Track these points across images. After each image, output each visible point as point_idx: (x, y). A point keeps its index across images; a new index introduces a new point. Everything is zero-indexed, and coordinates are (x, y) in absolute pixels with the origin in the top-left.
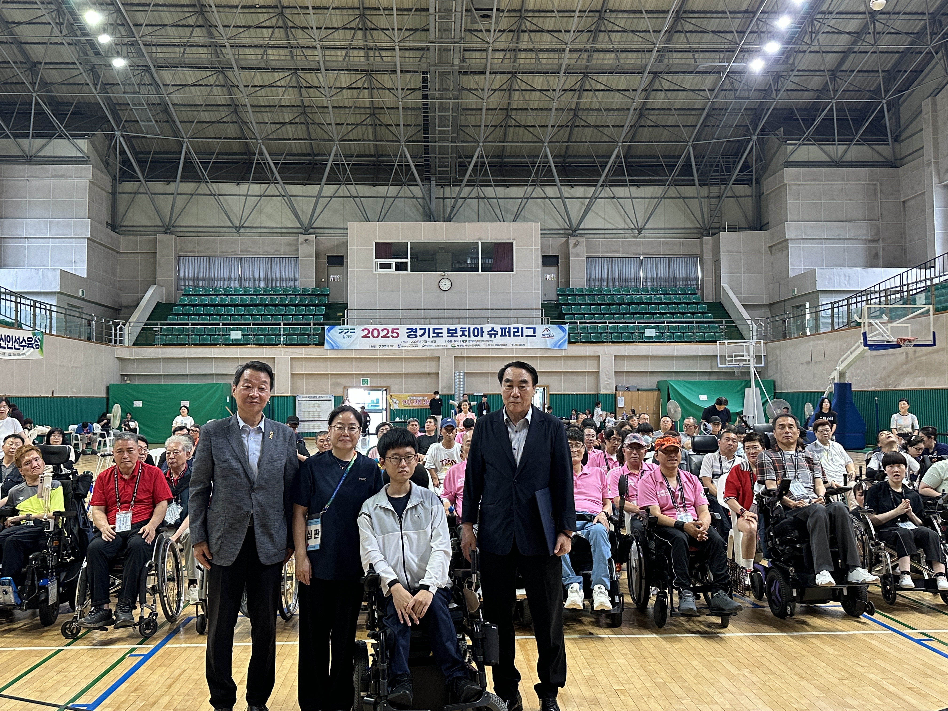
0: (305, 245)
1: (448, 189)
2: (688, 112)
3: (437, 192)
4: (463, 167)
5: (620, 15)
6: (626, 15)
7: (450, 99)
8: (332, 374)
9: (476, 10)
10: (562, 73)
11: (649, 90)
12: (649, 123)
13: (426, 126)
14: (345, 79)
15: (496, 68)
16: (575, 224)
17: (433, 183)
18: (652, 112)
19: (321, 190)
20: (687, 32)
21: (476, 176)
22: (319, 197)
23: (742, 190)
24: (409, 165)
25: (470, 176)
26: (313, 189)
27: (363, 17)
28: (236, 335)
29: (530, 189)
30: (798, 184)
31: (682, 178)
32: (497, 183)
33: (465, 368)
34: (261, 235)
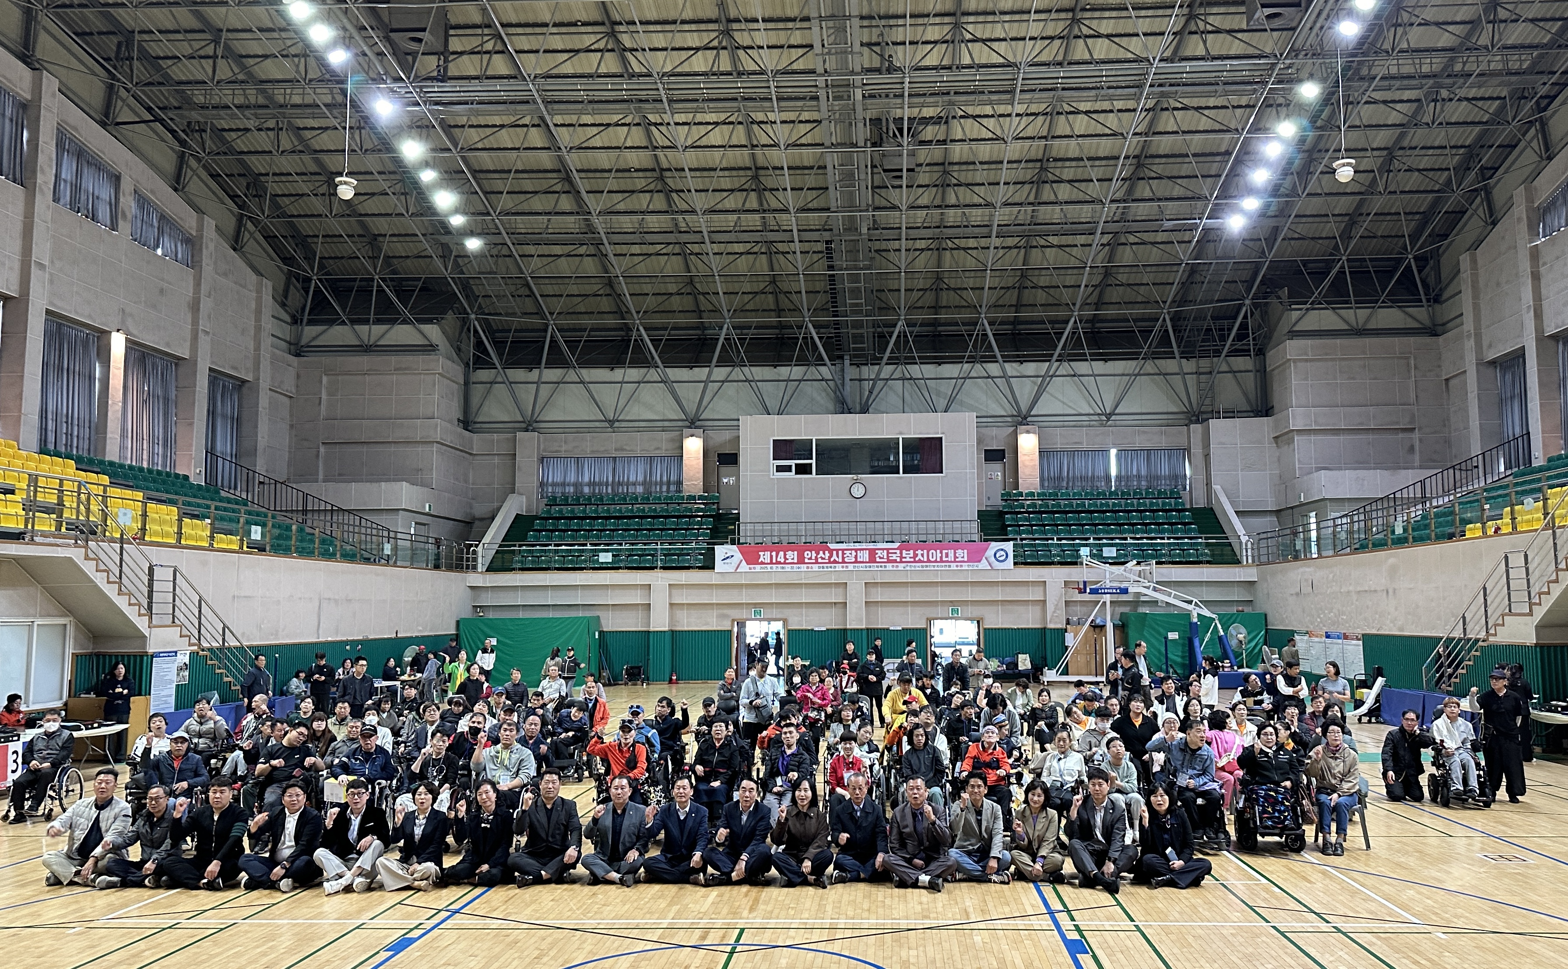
0: (691, 441)
1: (864, 369)
3: (852, 372)
4: (883, 341)
5: (1068, 164)
6: (1074, 164)
7: (860, 269)
8: (717, 604)
9: (885, 171)
10: (994, 236)
12: (1118, 282)
13: (834, 299)
14: (738, 248)
15: (915, 234)
16: (1024, 410)
17: (847, 362)
18: (1121, 270)
19: (710, 374)
20: (1150, 179)
21: (899, 352)
22: (707, 382)
23: (1241, 363)
24: (815, 343)
25: (892, 352)
26: (701, 373)
27: (756, 177)
28: (606, 558)
29: (967, 366)
30: (1306, 360)
31: (1162, 349)
32: (925, 360)
33: (879, 595)
34: (639, 430)
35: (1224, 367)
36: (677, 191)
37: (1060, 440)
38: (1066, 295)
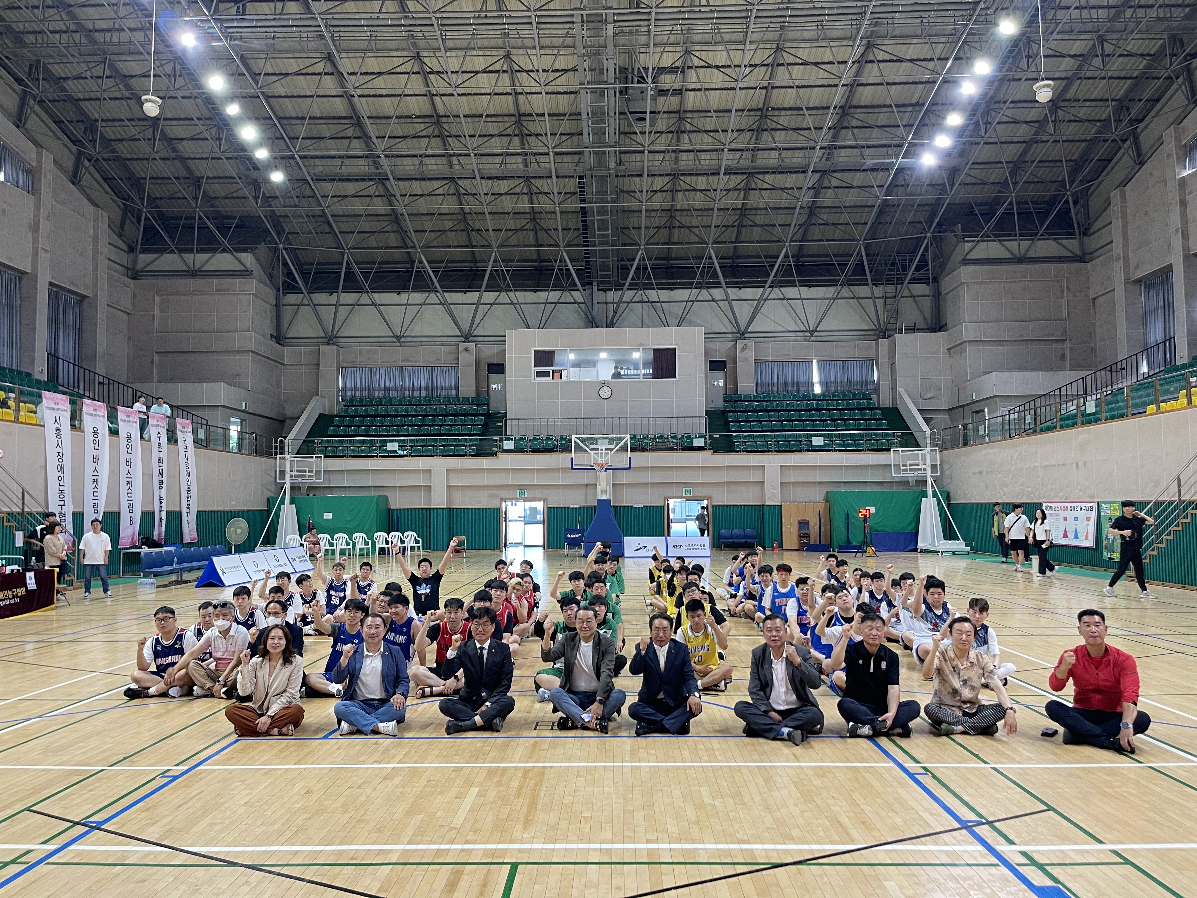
0: (465, 354)
1: (610, 294)
2: (860, 210)
3: (599, 296)
4: (626, 269)
5: (783, 113)
6: (789, 113)
7: (608, 202)
8: (489, 486)
9: (631, 113)
10: (722, 174)
11: (817, 189)
12: (820, 222)
13: (585, 230)
14: (504, 186)
15: (655, 170)
16: (742, 328)
17: (595, 288)
18: (823, 210)
19: (480, 298)
20: (853, 127)
21: (639, 279)
22: (478, 304)
23: (919, 289)
24: (568, 270)
25: (633, 279)
26: (473, 296)
27: (519, 123)
28: (393, 447)
29: (695, 291)
30: (977, 283)
31: (857, 277)
32: (661, 286)
33: (624, 478)
34: (422, 344)
35: (907, 293)
36: (452, 136)
37: (771, 351)
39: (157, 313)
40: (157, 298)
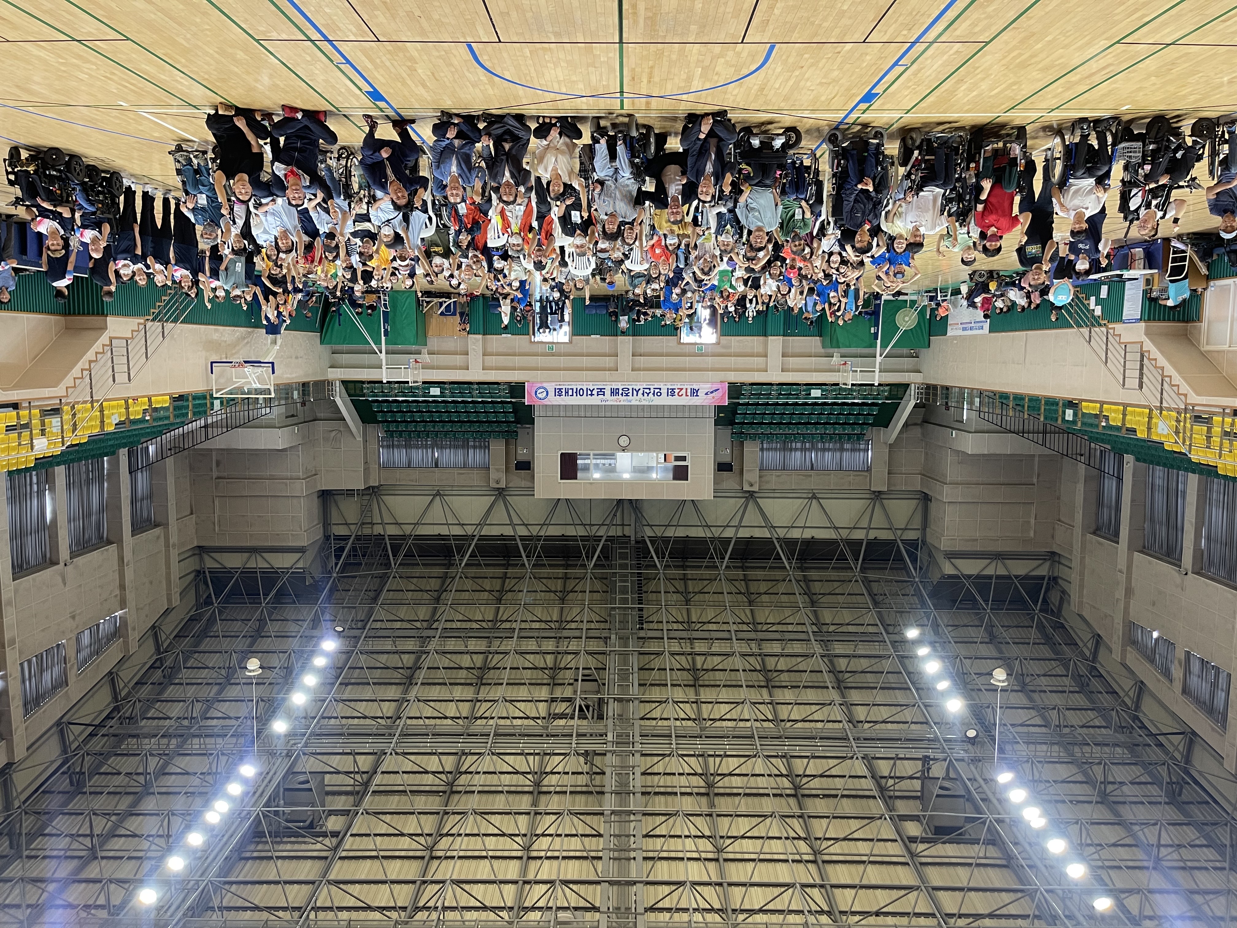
0: (752, 481)
1: (620, 533)
3: (629, 531)
4: (605, 553)
5: (463, 681)
6: (460, 681)
7: (618, 608)
8: (731, 356)
9: (596, 680)
10: (517, 628)
12: (430, 593)
13: (640, 587)
16: (500, 499)
17: (633, 538)
18: (427, 602)
19: (737, 532)
20: (402, 668)
21: (593, 545)
22: (739, 526)
23: (341, 531)
24: (656, 553)
25: (598, 546)
26: (744, 533)
27: (696, 679)
28: (816, 393)
29: (542, 533)
30: (293, 531)
31: (397, 542)
32: (574, 538)
33: (608, 361)
34: (793, 491)
35: (353, 527)
36: (755, 670)
37: (474, 477)
38: (469, 584)
39: (1033, 521)
40: (1032, 534)
